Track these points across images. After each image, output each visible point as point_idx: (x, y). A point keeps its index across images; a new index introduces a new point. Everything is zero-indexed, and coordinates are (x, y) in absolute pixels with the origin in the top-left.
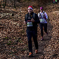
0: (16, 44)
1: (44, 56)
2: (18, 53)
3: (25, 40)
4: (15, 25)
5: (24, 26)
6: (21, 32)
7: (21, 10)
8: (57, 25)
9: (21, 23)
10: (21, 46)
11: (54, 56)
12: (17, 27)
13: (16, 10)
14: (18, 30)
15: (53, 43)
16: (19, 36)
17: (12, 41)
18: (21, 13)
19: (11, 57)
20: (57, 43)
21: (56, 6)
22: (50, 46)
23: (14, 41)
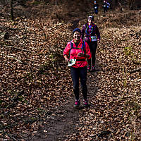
0: (13, 106)
1: (78, 134)
2: (16, 129)
3: (35, 96)
4: (10, 60)
5: (32, 62)
6: (26, 77)
7: (26, 25)
8: (111, 61)
9: (26, 57)
10: (23, 112)
11: (101, 135)
12: (17, 65)
13: (16, 24)
14: (18, 73)
15: (100, 104)
16: (19, 86)
17: (3, 98)
18: (27, 32)
20: (110, 104)
22: (93, 111)
23: (8, 99)
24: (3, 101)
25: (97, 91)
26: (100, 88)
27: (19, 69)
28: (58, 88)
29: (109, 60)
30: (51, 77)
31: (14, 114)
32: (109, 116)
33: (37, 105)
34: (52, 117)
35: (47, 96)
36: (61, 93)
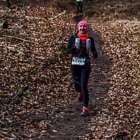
0: (18, 103)
1: (91, 135)
2: (22, 127)
3: (40, 93)
4: (11, 51)
5: (36, 55)
6: (30, 71)
8: (122, 56)
9: (28, 48)
10: (29, 109)
11: (118, 137)
12: (19, 58)
13: (13, 12)
14: (21, 66)
15: (113, 103)
16: (24, 80)
17: (6, 93)
19: (6, 135)
20: (125, 104)
21: (118, 7)
22: (106, 110)
23: (12, 94)
24: (6, 97)
25: (108, 89)
26: (111, 86)
27: (22, 62)
28: (65, 84)
29: (120, 56)
30: (57, 72)
31: (20, 111)
32: (125, 117)
33: (43, 102)
34: (62, 115)
35: (54, 92)
36: (69, 89)
